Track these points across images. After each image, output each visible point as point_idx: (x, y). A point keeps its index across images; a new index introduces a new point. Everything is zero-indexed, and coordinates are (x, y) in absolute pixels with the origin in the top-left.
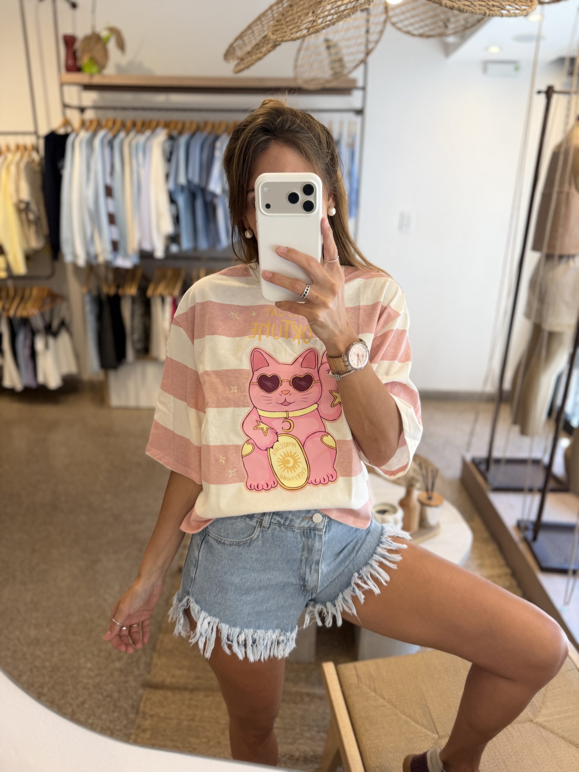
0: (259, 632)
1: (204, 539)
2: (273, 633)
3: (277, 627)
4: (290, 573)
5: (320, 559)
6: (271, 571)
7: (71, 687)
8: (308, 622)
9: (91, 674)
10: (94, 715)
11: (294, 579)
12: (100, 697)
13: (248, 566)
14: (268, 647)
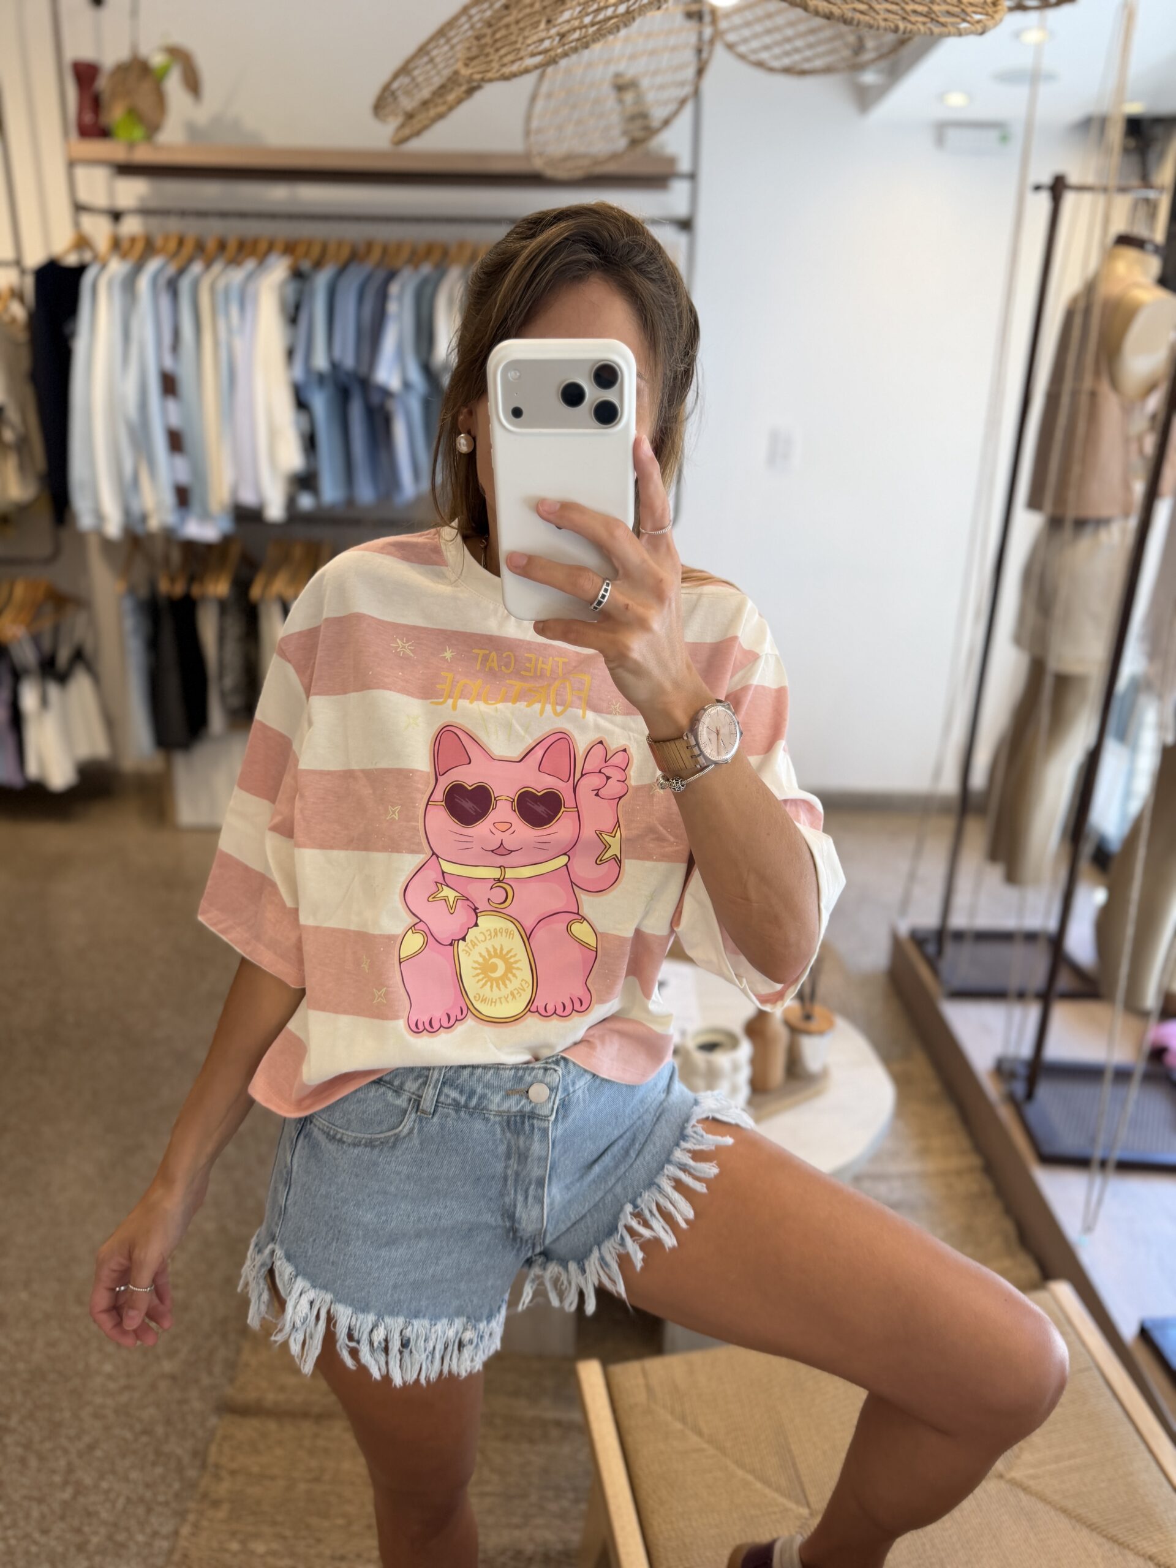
0: (417, 1324)
1: (304, 1127)
2: (449, 1326)
3: (458, 1313)
4: (482, 1203)
5: (546, 1174)
6: (441, 1200)
7: (67, 1414)
8: (527, 1300)
9: (112, 1386)
10: (113, 1472)
11: (491, 1217)
12: (129, 1435)
13: (393, 1189)
14: (438, 1356)
